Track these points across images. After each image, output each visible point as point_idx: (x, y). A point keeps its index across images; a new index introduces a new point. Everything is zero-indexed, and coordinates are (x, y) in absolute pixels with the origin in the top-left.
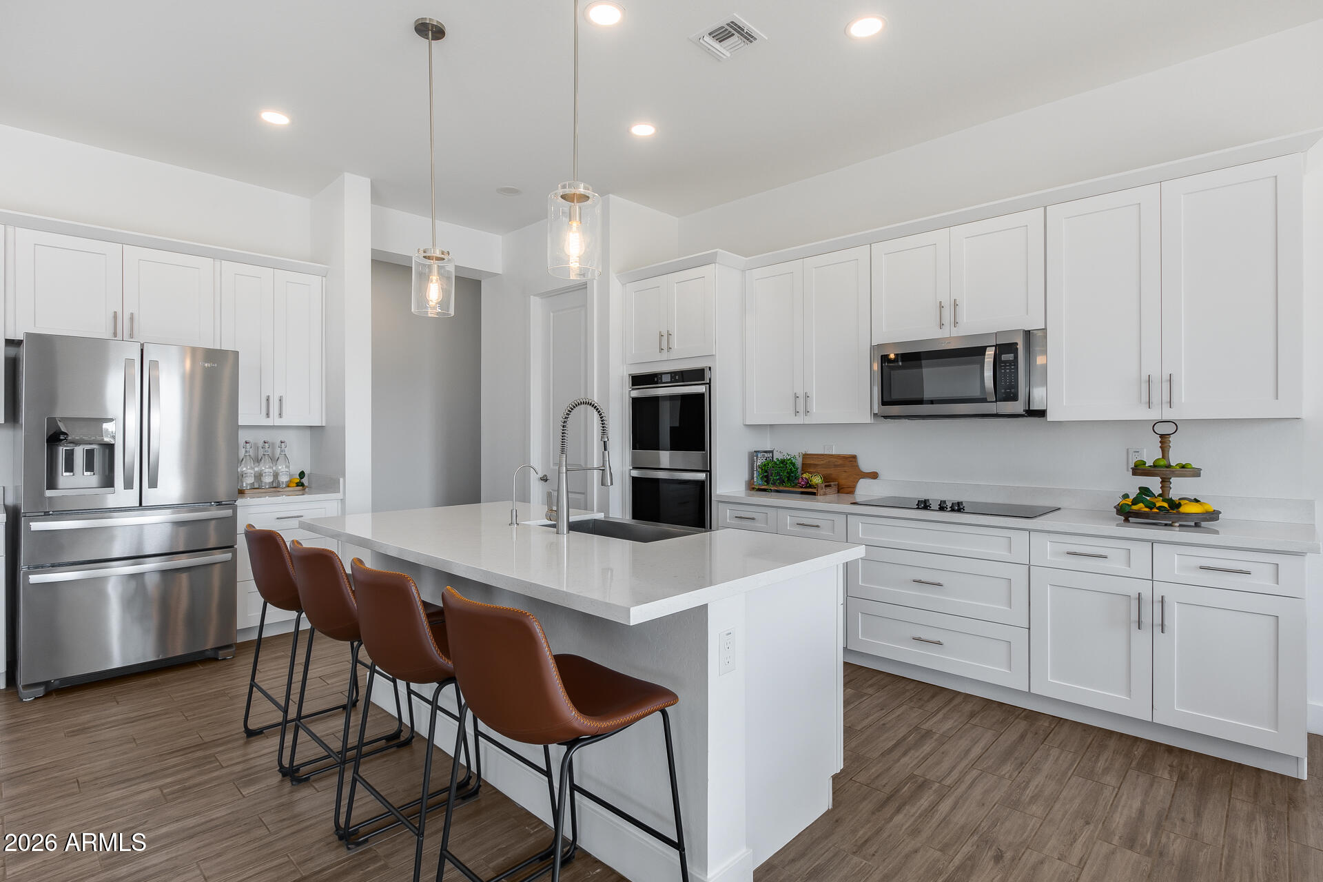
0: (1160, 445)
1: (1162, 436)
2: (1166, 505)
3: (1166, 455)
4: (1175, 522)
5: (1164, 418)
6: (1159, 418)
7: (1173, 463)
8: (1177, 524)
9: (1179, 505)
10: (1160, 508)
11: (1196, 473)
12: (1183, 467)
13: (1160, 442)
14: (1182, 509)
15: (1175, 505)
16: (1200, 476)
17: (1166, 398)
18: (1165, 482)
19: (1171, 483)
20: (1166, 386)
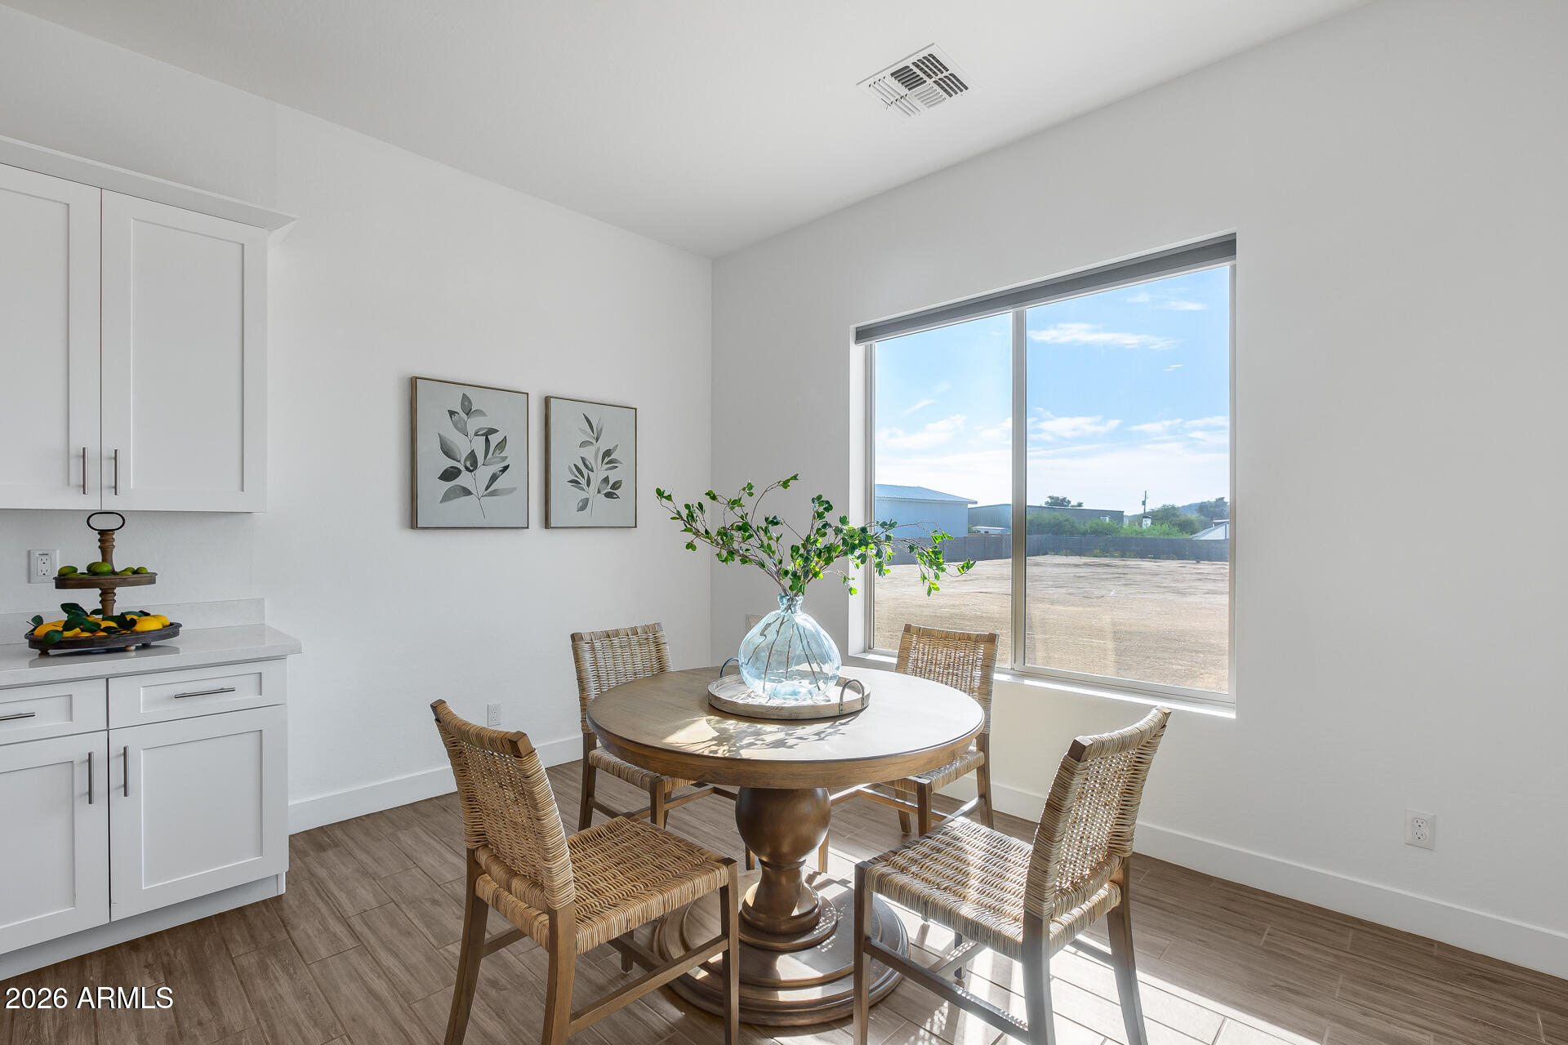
0: (99, 544)
1: (102, 533)
2: (113, 624)
3: (107, 557)
4: (131, 646)
5: (105, 508)
6: (98, 508)
7: (117, 570)
8: (133, 648)
9: (133, 622)
10: (107, 629)
11: (151, 579)
12: (135, 572)
13: (99, 540)
14: (138, 628)
15: (126, 622)
16: (155, 583)
17: (108, 480)
18: (107, 596)
19: (115, 595)
20: (108, 466)
